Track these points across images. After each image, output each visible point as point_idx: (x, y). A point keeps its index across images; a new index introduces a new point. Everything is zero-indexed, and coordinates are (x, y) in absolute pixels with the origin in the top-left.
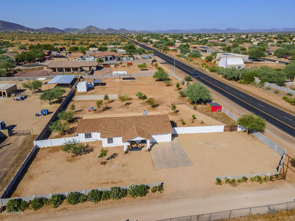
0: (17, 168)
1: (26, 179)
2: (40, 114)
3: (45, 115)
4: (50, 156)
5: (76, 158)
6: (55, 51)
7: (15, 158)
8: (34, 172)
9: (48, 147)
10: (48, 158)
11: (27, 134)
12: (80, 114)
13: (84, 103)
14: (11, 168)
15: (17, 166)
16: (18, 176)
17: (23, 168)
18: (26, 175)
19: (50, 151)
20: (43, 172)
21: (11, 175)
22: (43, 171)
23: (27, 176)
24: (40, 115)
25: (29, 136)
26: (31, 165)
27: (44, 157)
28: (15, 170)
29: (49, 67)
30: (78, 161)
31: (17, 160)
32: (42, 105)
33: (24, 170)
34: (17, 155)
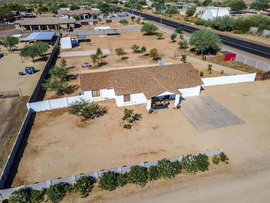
0: (12, 139)
1: (28, 155)
2: (25, 72)
3: (31, 73)
4: (53, 122)
5: (88, 122)
6: (23, 11)
7: (5, 126)
8: (38, 144)
9: (46, 111)
10: (50, 124)
11: (15, 96)
12: (73, 71)
13: (74, 59)
14: (3, 141)
15: (11, 137)
16: (16, 151)
17: (20, 140)
18: (26, 148)
19: (50, 116)
20: (49, 144)
21: (6, 150)
22: (49, 142)
23: (28, 151)
24: (25, 74)
25: (18, 97)
26: (30, 136)
27: (45, 124)
28: (10, 142)
29: (21, 25)
30: (92, 126)
31: (9, 129)
32: (24, 63)
33: (23, 141)
34: (7, 123)
